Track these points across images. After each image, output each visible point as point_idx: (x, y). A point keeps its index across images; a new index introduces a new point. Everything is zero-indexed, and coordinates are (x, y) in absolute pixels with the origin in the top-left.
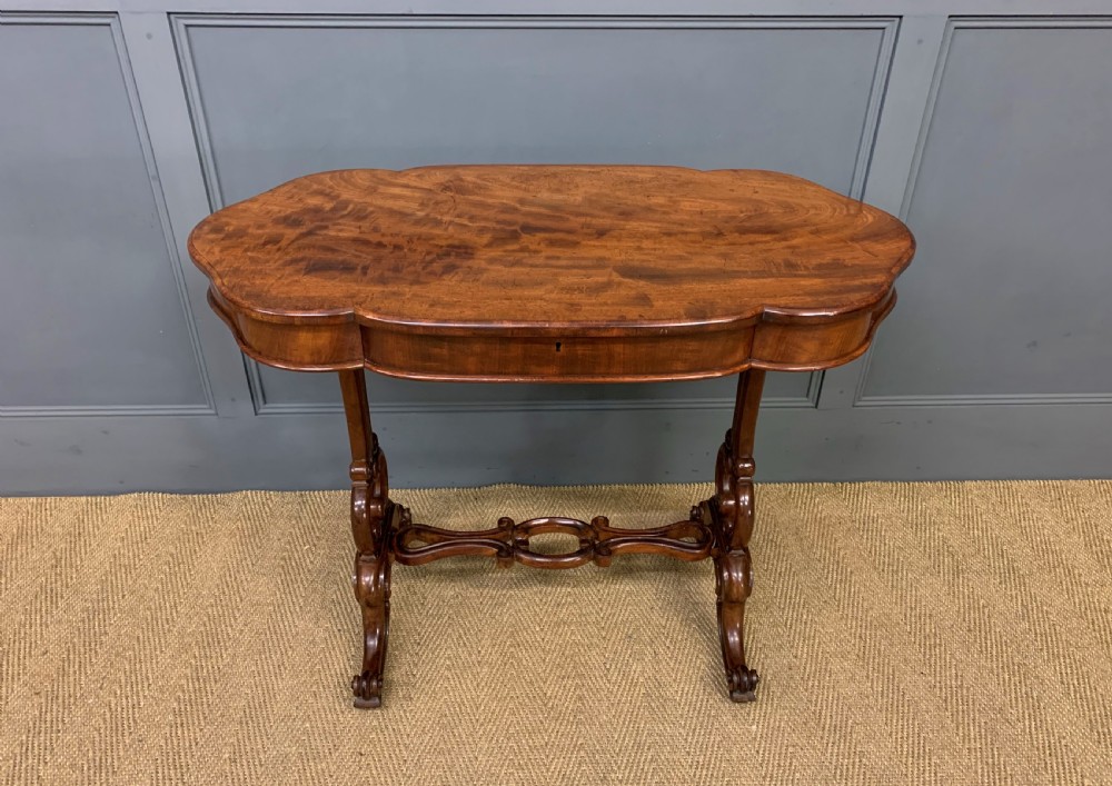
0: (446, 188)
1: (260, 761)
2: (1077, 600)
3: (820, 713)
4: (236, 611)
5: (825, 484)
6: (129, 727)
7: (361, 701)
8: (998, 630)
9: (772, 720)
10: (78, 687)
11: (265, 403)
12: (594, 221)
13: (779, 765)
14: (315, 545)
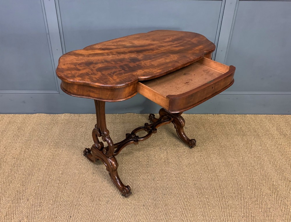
1: (69, 174)
2: (274, 142)
3: (208, 166)
4: (63, 141)
5: (211, 114)
6: (37, 166)
8: (253, 148)
9: (196, 168)
10: (24, 157)
13: (197, 178)
14: (82, 126)
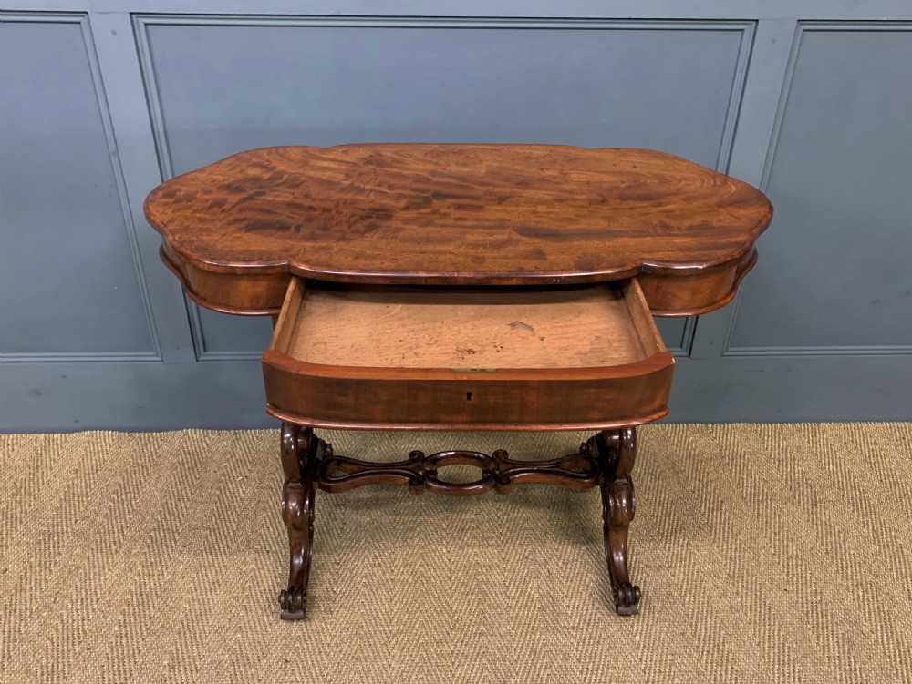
0: (368, 162)
1: (196, 668)
3: (696, 625)
4: (176, 535)
5: (698, 425)
6: (79, 638)
7: (287, 613)
8: (852, 552)
9: (654, 631)
10: (34, 601)
11: (205, 350)
12: (496, 190)
13: (660, 672)
14: (247, 477)
